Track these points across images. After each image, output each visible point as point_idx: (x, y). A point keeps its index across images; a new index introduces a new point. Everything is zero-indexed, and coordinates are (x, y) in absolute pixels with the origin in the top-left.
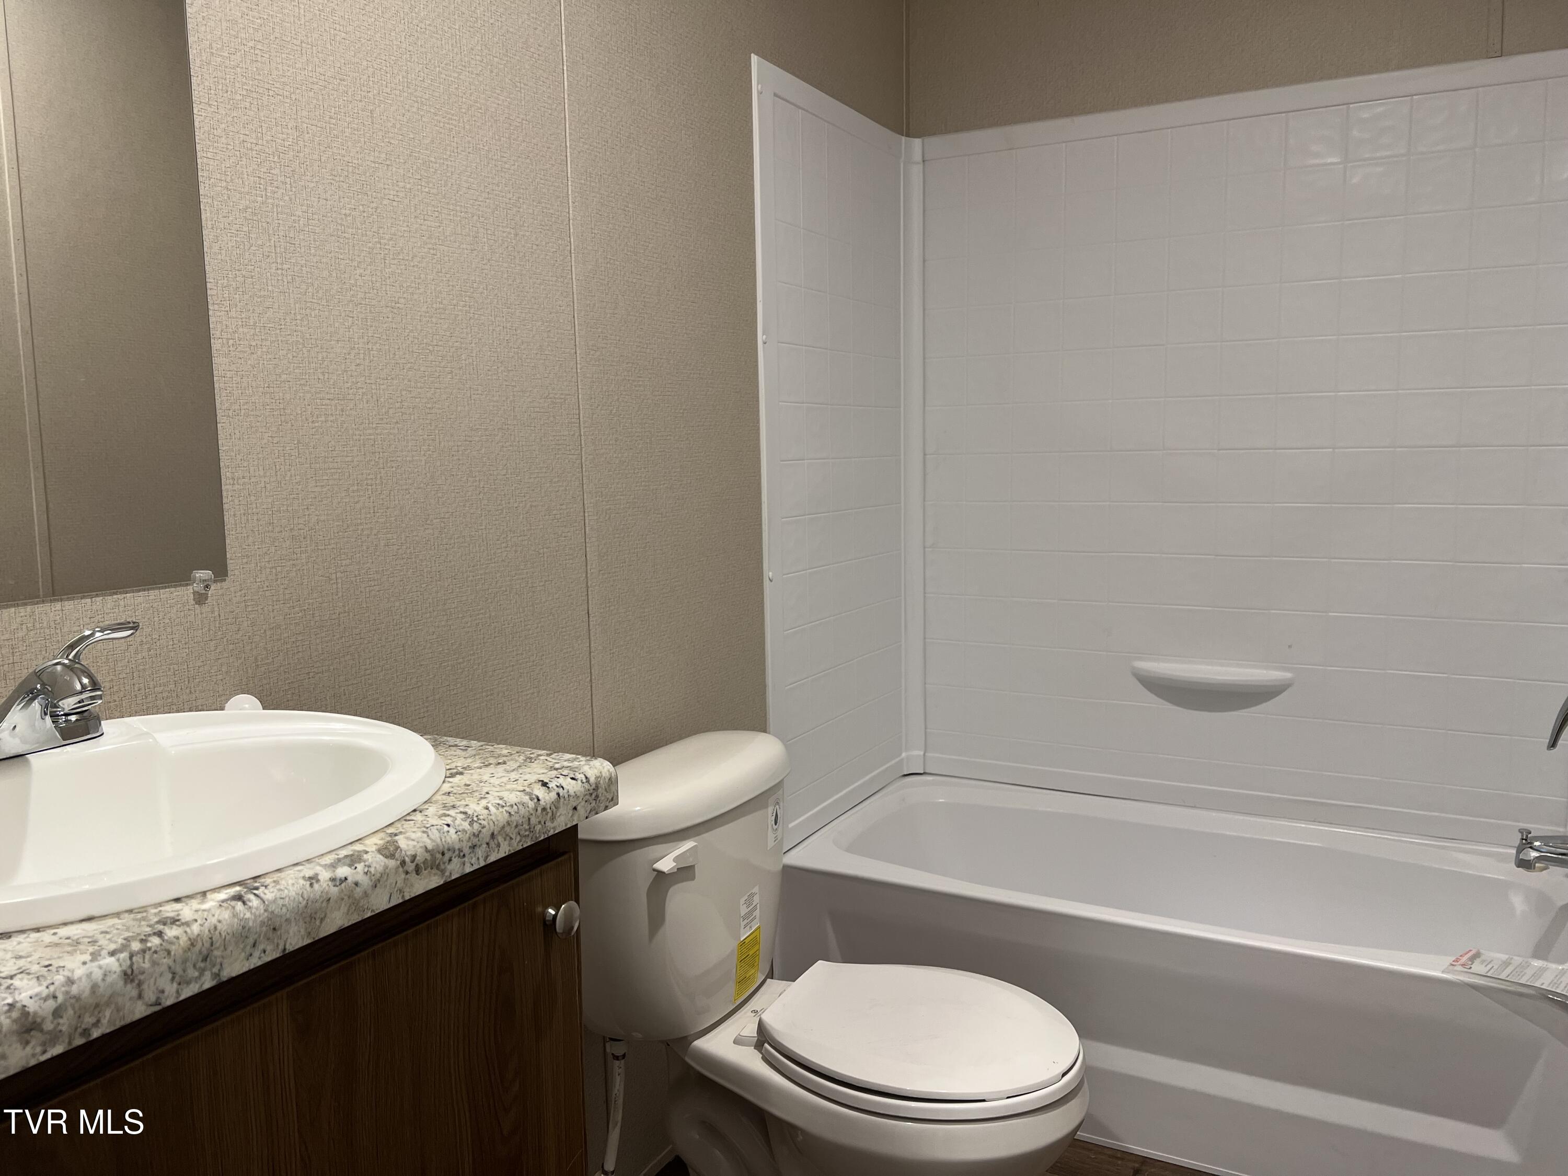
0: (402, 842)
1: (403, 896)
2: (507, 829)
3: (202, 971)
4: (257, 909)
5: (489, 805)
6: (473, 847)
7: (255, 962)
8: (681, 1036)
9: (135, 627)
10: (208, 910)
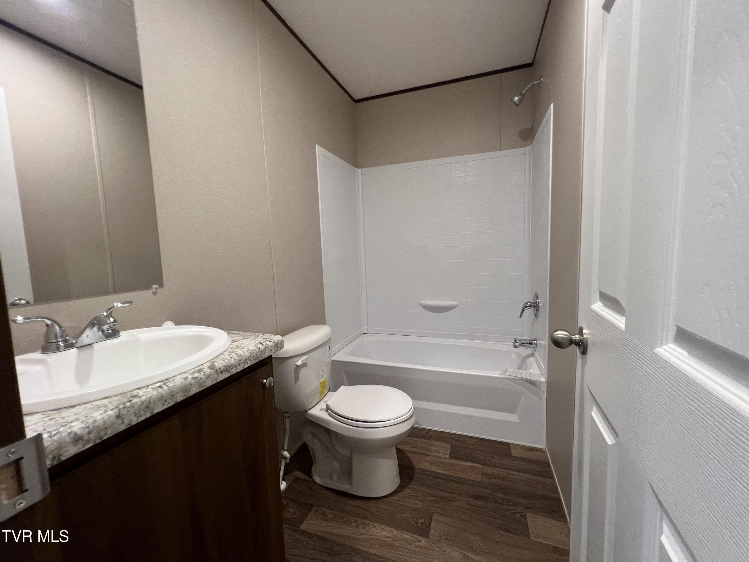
0: (216, 364)
1: (217, 381)
2: (250, 358)
3: (146, 412)
4: (166, 389)
5: (244, 351)
6: (239, 364)
7: (166, 407)
8: (305, 410)
9: (131, 302)
10: (148, 392)
